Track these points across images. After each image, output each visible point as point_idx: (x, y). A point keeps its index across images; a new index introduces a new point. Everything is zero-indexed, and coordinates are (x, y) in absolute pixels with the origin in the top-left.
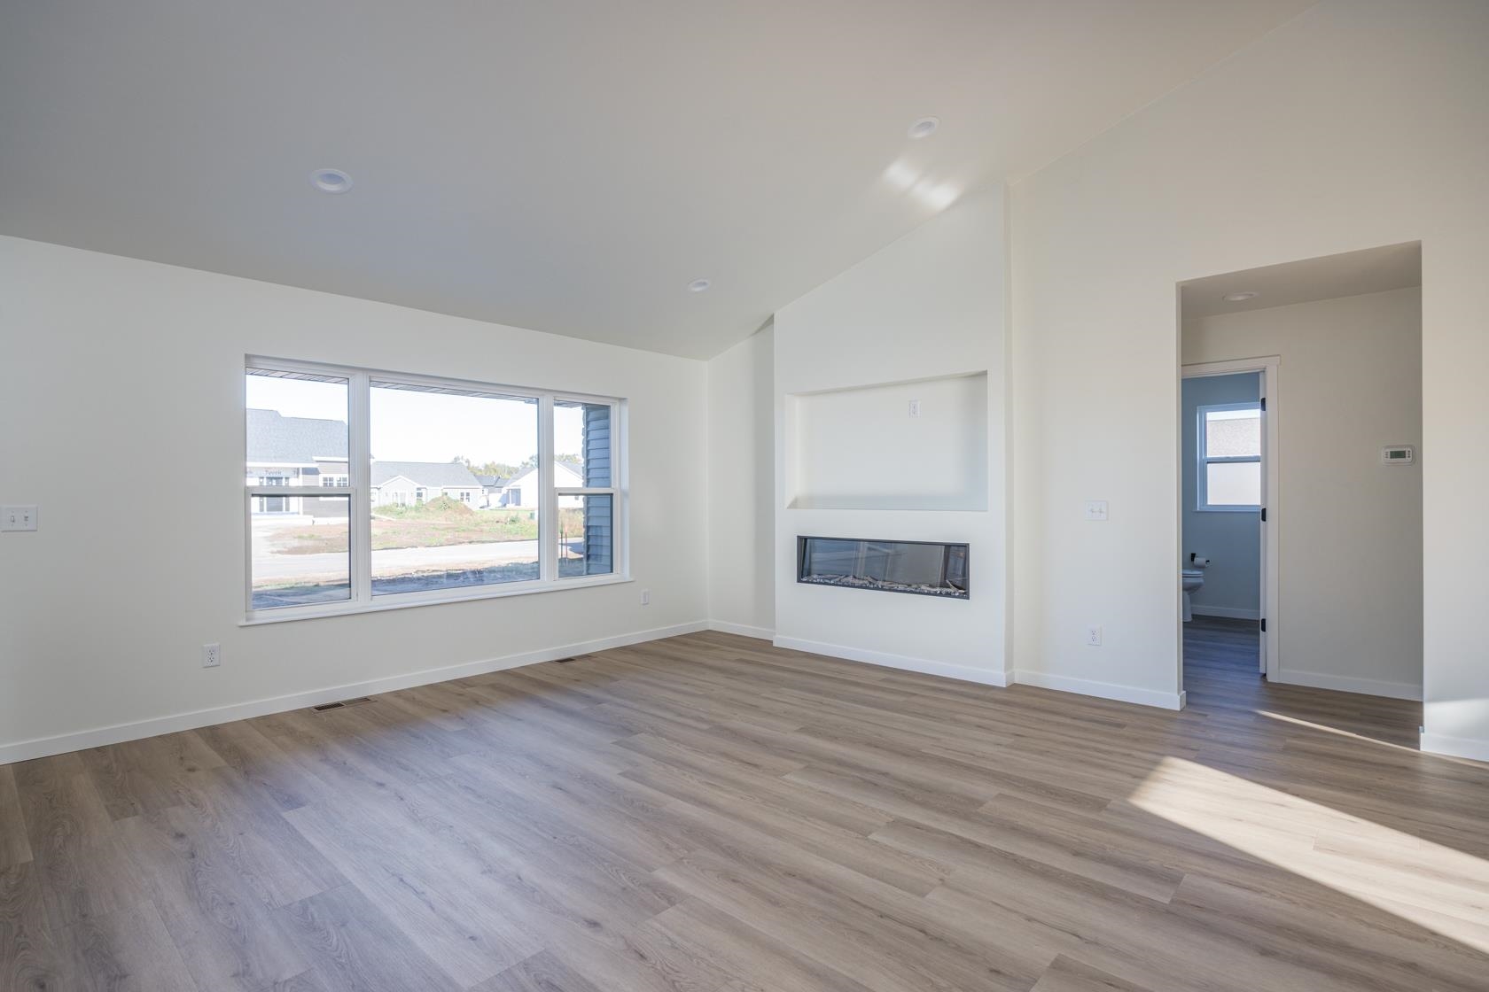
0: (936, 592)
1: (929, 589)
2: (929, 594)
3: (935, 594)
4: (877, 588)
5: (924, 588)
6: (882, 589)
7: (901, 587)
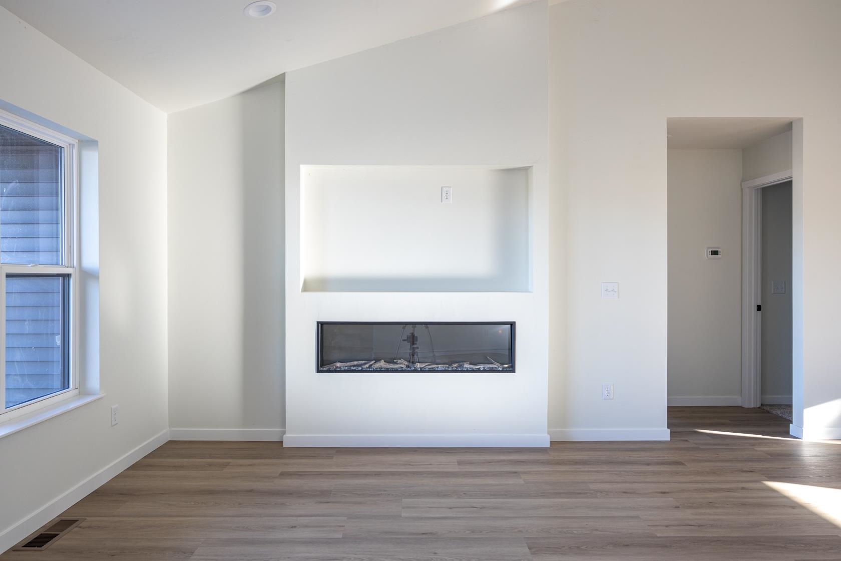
0: (479, 369)
1: (472, 366)
2: (473, 371)
3: (479, 371)
4: (415, 371)
5: (467, 366)
6: (422, 371)
7: (440, 367)
